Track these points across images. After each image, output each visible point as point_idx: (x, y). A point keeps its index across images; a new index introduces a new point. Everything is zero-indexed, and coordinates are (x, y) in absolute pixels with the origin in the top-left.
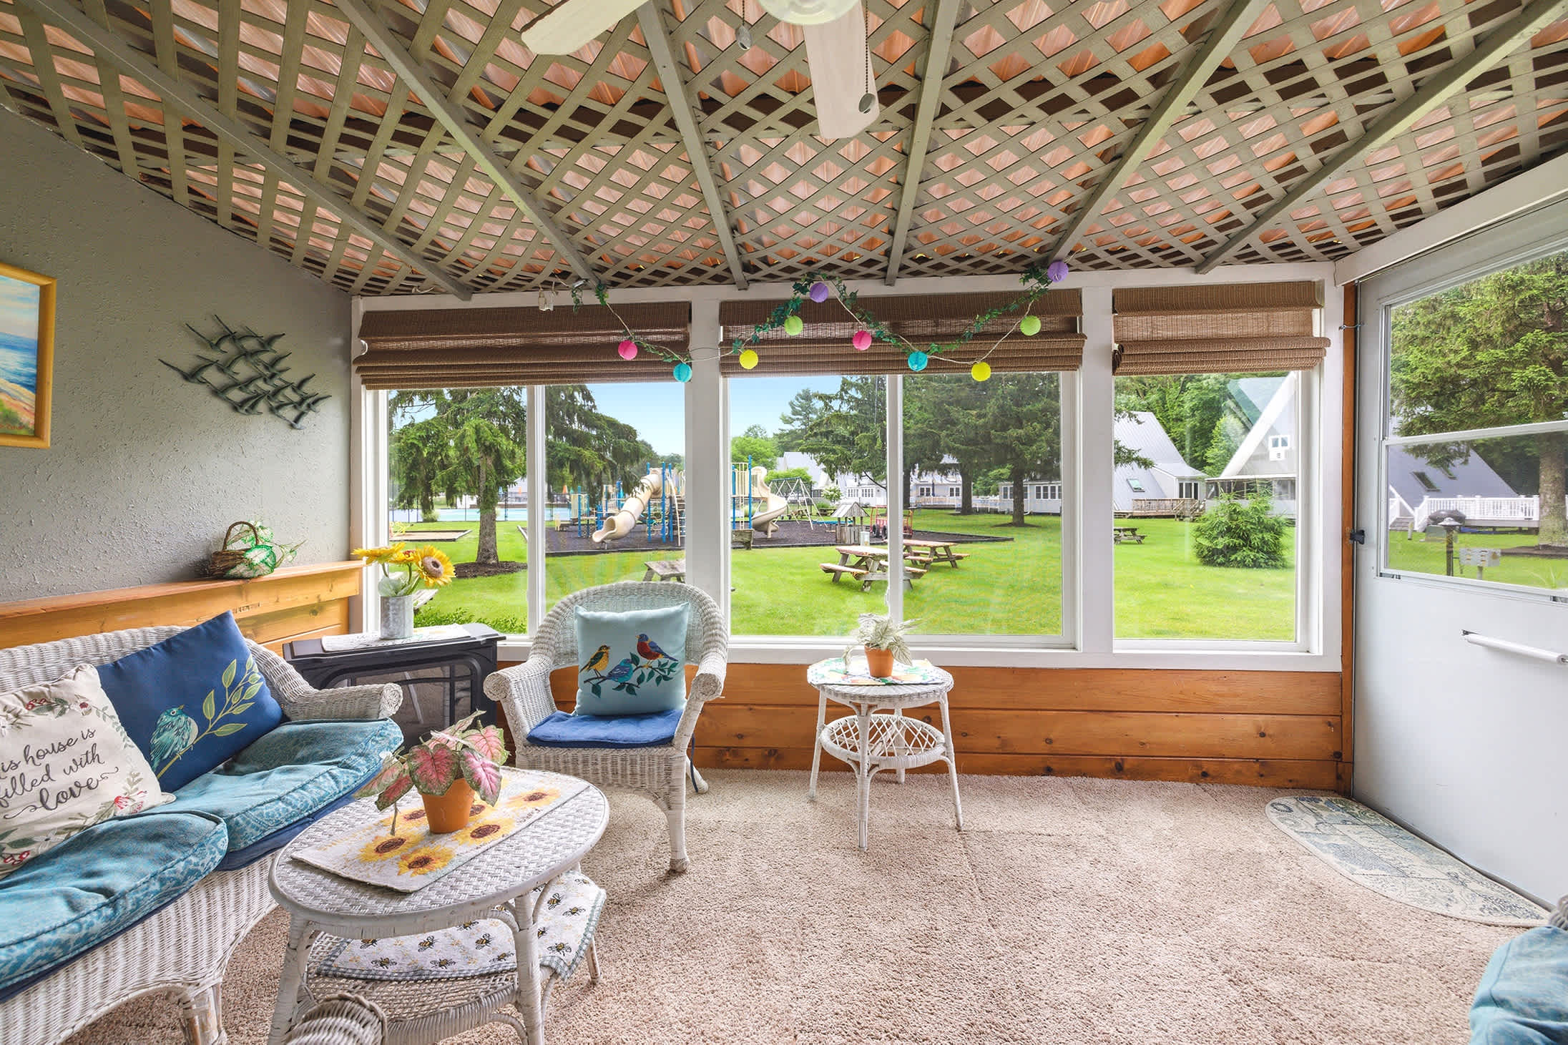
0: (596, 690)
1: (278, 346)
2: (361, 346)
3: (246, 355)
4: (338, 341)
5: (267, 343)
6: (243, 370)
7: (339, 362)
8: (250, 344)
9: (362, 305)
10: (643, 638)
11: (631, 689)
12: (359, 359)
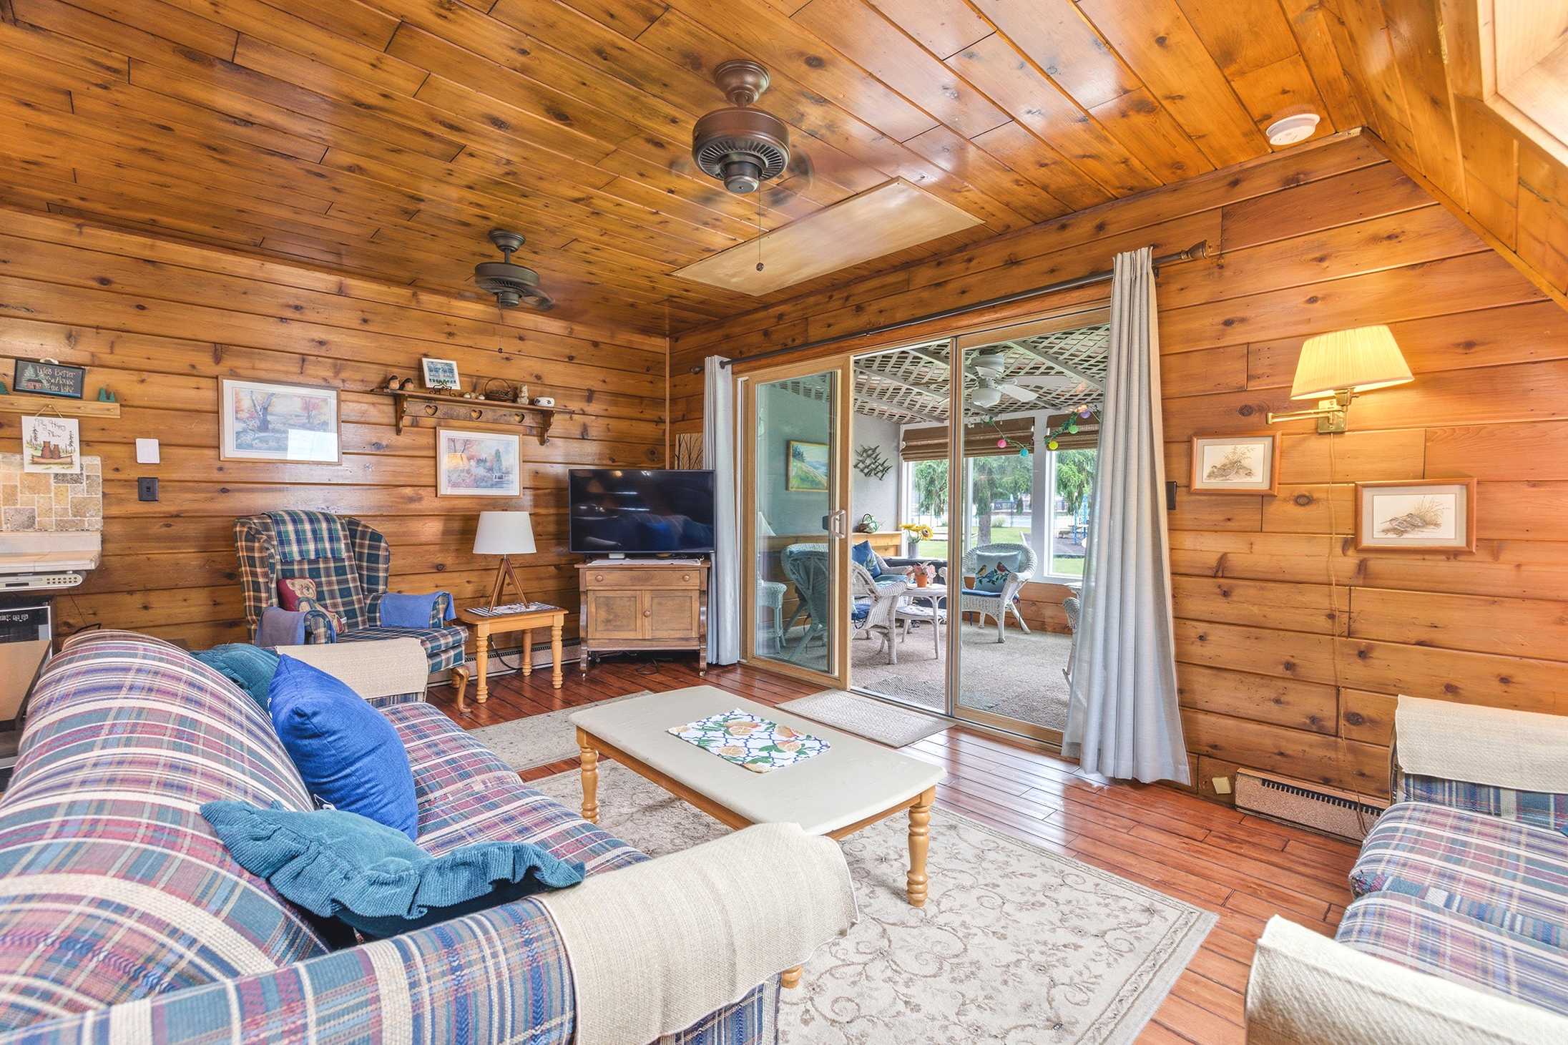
0: (980, 581)
1: (877, 451)
2: (903, 445)
3: (869, 456)
4: (895, 444)
5: (874, 450)
6: (868, 462)
7: (895, 453)
8: (870, 452)
9: (904, 428)
10: (1000, 563)
11: (993, 583)
12: (903, 450)
